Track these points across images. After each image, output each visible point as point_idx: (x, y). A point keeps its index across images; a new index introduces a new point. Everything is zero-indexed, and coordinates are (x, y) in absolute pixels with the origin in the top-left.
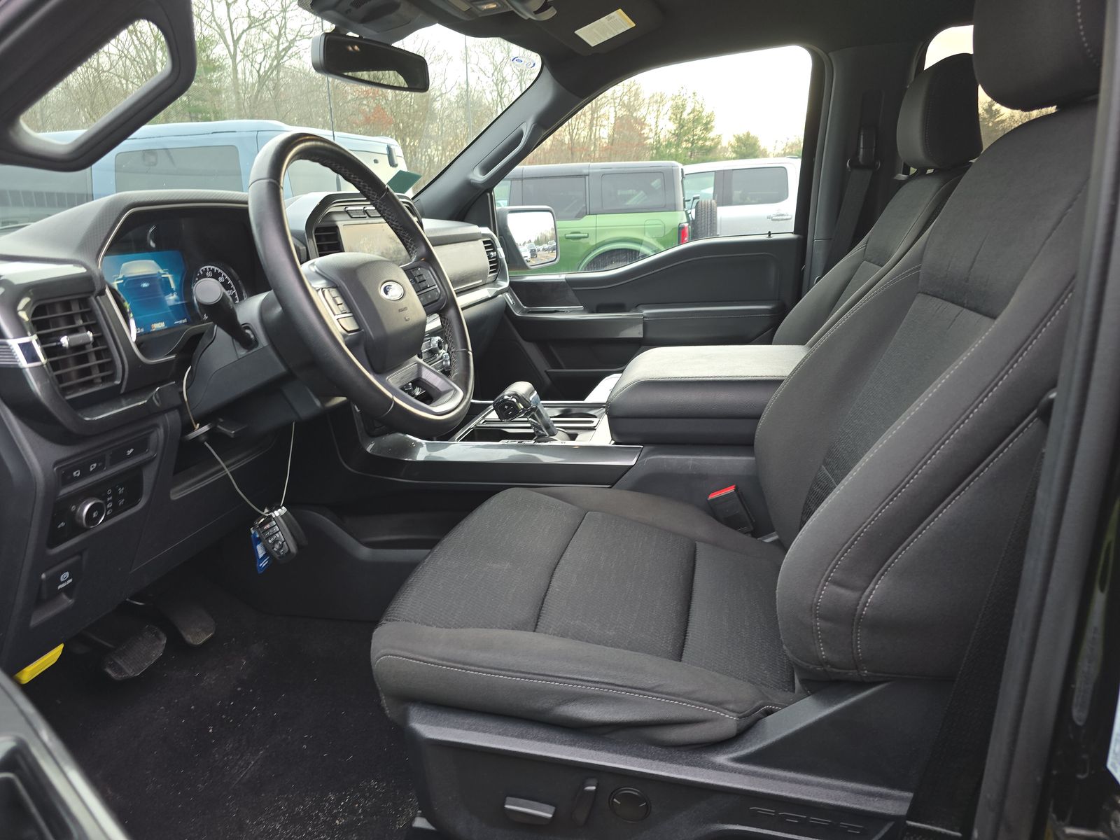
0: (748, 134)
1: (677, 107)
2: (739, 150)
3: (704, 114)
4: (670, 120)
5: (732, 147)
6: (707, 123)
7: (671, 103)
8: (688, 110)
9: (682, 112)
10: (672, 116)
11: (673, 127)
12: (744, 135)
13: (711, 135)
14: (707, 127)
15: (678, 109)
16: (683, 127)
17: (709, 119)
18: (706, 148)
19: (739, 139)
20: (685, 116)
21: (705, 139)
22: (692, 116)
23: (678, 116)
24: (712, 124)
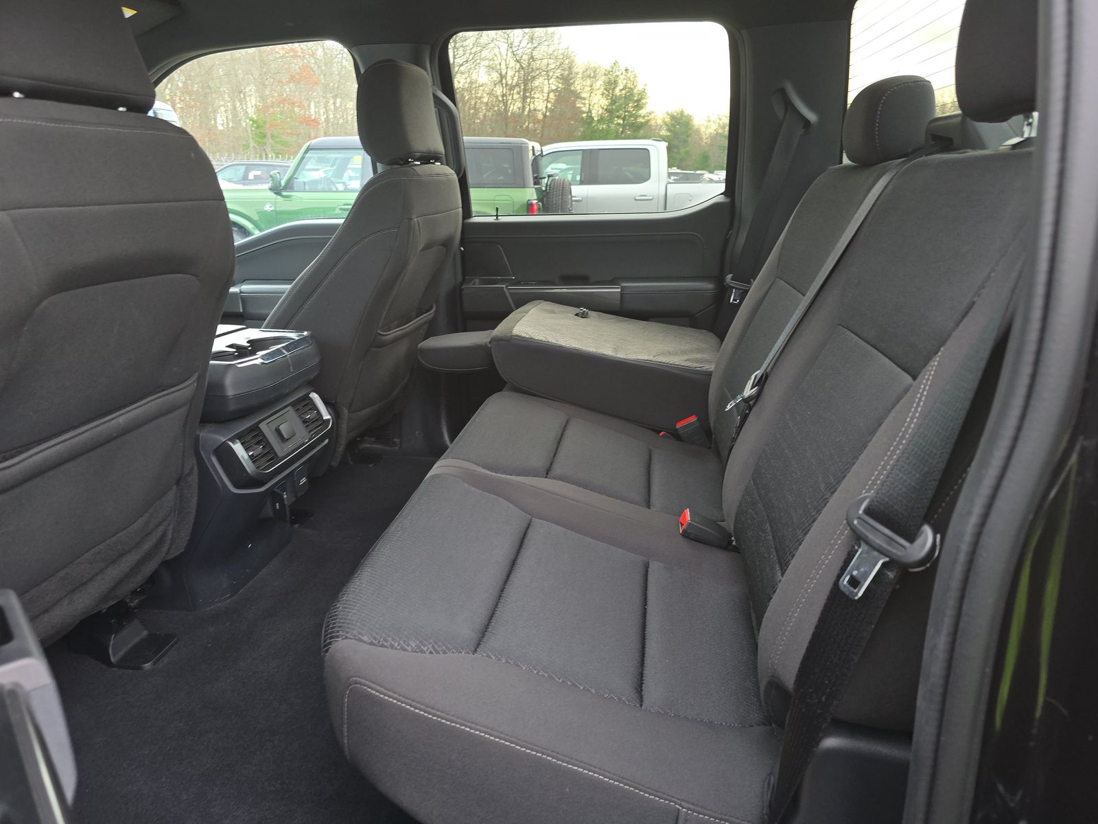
0: (682, 112)
1: (610, 83)
2: (672, 129)
3: (635, 91)
4: (602, 95)
5: (667, 125)
6: (638, 101)
7: (603, 78)
8: (621, 86)
9: (614, 88)
10: (605, 92)
11: (605, 102)
12: (678, 114)
13: (642, 112)
14: (638, 106)
15: (611, 84)
16: (615, 102)
17: (640, 96)
18: (636, 124)
19: (673, 117)
20: (617, 91)
21: (636, 117)
22: (624, 92)
23: (611, 91)
24: (644, 101)
